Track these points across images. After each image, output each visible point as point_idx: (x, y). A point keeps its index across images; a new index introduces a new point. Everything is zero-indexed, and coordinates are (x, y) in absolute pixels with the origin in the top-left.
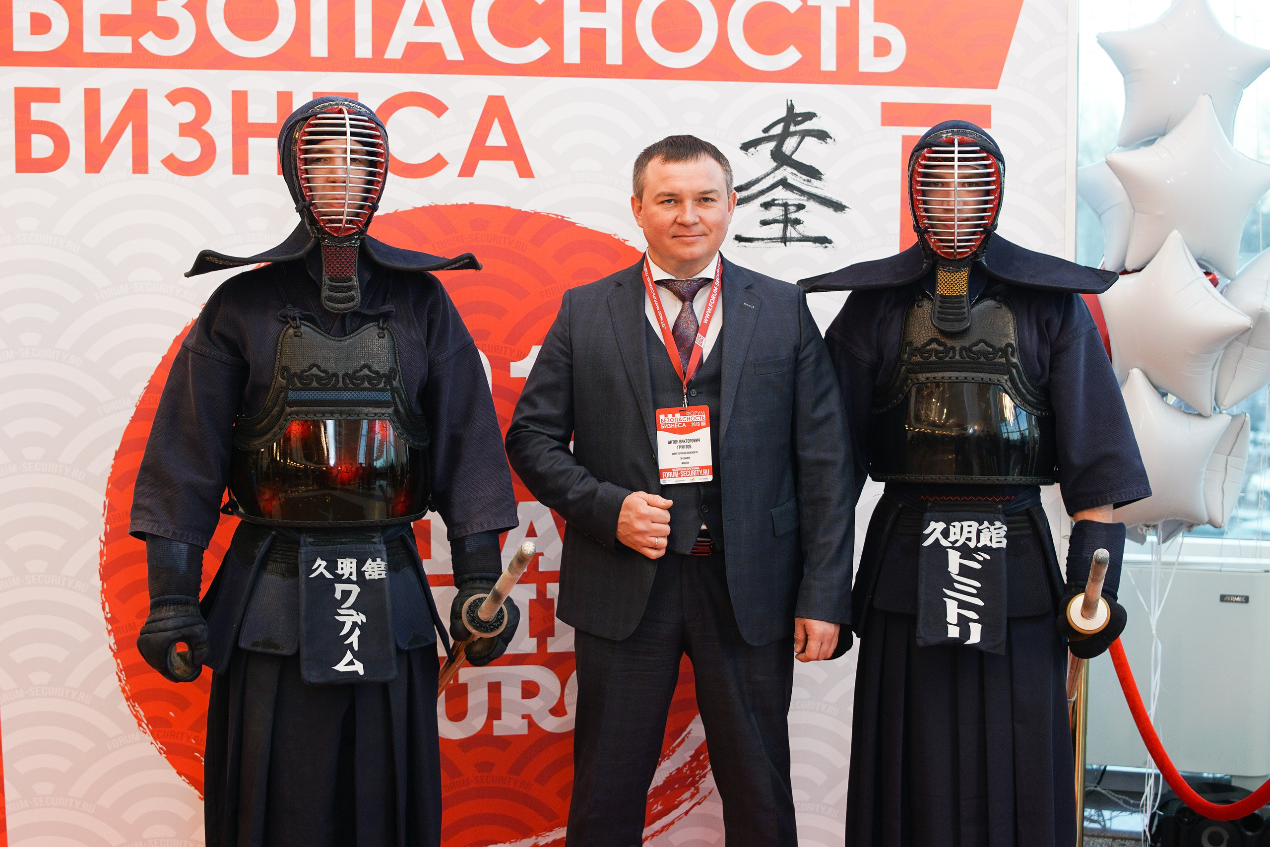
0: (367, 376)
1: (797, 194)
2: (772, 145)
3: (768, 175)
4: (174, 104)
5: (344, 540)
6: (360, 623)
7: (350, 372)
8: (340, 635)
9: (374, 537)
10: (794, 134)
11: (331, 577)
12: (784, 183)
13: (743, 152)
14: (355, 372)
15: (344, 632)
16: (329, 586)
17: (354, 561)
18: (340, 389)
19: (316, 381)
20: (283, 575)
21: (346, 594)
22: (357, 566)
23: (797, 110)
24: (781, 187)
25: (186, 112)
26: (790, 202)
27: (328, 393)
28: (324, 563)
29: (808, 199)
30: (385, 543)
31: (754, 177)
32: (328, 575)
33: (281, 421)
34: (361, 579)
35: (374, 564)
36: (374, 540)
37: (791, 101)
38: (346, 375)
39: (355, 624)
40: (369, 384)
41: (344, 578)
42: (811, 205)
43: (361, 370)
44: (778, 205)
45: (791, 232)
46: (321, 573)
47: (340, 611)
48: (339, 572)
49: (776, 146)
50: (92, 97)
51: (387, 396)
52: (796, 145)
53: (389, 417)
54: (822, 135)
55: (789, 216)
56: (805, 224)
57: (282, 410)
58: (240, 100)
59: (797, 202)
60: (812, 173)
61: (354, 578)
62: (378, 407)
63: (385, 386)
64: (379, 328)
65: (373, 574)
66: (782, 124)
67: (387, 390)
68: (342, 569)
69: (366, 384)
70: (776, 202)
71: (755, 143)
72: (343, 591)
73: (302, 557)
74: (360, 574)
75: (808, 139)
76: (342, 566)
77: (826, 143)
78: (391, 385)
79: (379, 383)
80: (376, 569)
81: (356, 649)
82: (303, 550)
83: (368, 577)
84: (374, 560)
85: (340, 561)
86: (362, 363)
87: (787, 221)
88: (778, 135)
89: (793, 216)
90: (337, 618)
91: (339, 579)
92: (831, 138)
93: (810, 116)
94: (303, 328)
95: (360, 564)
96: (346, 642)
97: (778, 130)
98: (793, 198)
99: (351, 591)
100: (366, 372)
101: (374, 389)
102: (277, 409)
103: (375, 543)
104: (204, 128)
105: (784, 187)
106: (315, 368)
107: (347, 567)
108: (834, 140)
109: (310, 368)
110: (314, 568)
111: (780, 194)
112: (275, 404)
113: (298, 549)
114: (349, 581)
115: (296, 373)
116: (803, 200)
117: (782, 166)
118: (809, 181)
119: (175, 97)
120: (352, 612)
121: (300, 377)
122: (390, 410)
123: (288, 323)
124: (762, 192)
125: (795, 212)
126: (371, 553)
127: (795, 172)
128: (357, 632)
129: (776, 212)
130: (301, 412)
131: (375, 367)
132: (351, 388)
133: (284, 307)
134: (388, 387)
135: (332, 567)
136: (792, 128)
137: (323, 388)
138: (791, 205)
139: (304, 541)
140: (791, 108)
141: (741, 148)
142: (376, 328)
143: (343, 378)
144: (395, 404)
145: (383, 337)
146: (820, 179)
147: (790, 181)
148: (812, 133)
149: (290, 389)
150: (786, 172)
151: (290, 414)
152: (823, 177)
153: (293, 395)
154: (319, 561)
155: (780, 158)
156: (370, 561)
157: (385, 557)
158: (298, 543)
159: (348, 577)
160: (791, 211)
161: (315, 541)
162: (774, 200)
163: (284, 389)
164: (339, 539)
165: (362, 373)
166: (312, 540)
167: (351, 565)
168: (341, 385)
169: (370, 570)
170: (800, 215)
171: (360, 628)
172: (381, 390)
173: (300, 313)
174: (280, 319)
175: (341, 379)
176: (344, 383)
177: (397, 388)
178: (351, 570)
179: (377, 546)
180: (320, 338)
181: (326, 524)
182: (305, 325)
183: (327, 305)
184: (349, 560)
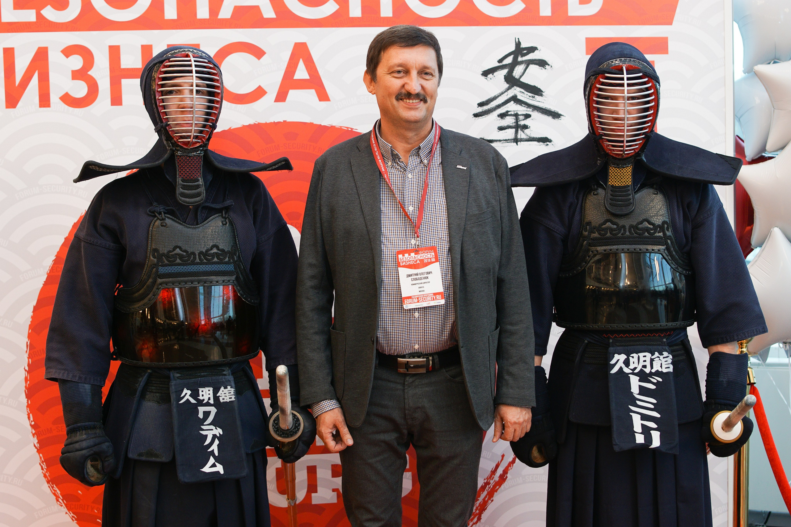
0: (216, 253)
1: (524, 107)
2: (505, 71)
3: (502, 93)
4: (67, 57)
5: (202, 374)
6: (218, 435)
7: (204, 251)
8: (204, 445)
10: (521, 63)
11: (195, 402)
12: (514, 99)
13: (483, 77)
14: (207, 251)
15: (207, 443)
16: (194, 409)
17: (211, 389)
18: (198, 264)
19: (179, 259)
20: (158, 402)
21: (207, 414)
22: (213, 392)
23: (523, 45)
24: (512, 102)
25: (76, 62)
26: (520, 113)
27: (188, 267)
28: (189, 392)
29: (533, 110)
30: (232, 374)
31: (492, 95)
32: (193, 401)
33: (155, 289)
34: (217, 402)
35: (226, 391)
36: (224, 373)
37: (518, 39)
38: (201, 253)
39: (215, 437)
40: (218, 259)
41: (204, 402)
42: (535, 115)
43: (211, 249)
44: (511, 115)
45: (521, 135)
46: (188, 399)
47: (203, 427)
48: (201, 398)
49: (508, 72)
50: (9, 54)
51: (231, 267)
52: (523, 71)
53: (234, 282)
54: (542, 63)
55: (519, 123)
56: (531, 128)
57: (155, 282)
58: (114, 52)
59: (524, 113)
60: (536, 91)
61: (212, 402)
62: (225, 276)
63: (229, 260)
64: (223, 217)
66: (512, 56)
67: (231, 263)
68: (203, 395)
69: (216, 259)
70: (509, 113)
71: (492, 71)
72: (204, 412)
73: (173, 388)
74: (216, 398)
75: (532, 67)
76: (203, 393)
77: (545, 69)
78: (233, 259)
79: (225, 258)
80: (227, 394)
81: (217, 454)
82: (173, 383)
83: (222, 401)
84: (226, 388)
85: (201, 390)
86: (212, 244)
87: (518, 127)
88: (509, 64)
89: (522, 123)
90: (201, 432)
91: (201, 403)
92: (549, 65)
93: (532, 49)
94: (167, 220)
95: (216, 391)
96: (209, 450)
97: (509, 60)
98: (522, 110)
99: (210, 412)
100: (215, 250)
101: (221, 262)
102: (150, 280)
103: (225, 375)
104: (89, 73)
105: (515, 102)
106: (178, 249)
107: (206, 394)
108: (551, 66)
109: (174, 250)
110: (181, 396)
111: (512, 107)
112: (149, 277)
113: (169, 382)
114: (208, 404)
115: (164, 253)
116: (529, 111)
117: (513, 86)
118: (533, 97)
119: (68, 51)
120: (212, 427)
121: (167, 256)
122: (233, 278)
123: (156, 216)
124: (499, 106)
125: (523, 120)
126: (223, 382)
127: (523, 90)
128: (217, 442)
129: (510, 121)
130: (169, 282)
131: (221, 247)
132: (205, 262)
133: (153, 205)
134: (231, 261)
135: (195, 395)
136: (520, 59)
137: (185, 263)
138: (520, 115)
139: (173, 376)
140: (518, 44)
141: (483, 75)
142: (220, 217)
143: (199, 256)
144: (238, 273)
145: (226, 224)
146: (542, 95)
147: (519, 97)
148: (535, 62)
149: (160, 266)
150: (516, 91)
151: (161, 284)
152: (543, 94)
153: (162, 270)
155: (511, 81)
156: (222, 388)
157: (233, 385)
158: (168, 378)
159: (208, 402)
160: (520, 119)
161: (180, 376)
163: (156, 265)
164: (199, 373)
165: (212, 252)
166: (179, 375)
167: (209, 392)
168: (197, 260)
169: (223, 395)
170: (527, 122)
171: (219, 439)
172: (226, 263)
173: (164, 208)
174: (150, 213)
175: (197, 256)
176: (200, 259)
177: (237, 261)
178: (209, 396)
179: (227, 377)
180: (180, 227)
181: (191, 364)
182: (168, 218)
183: (180, 200)
184: (207, 389)
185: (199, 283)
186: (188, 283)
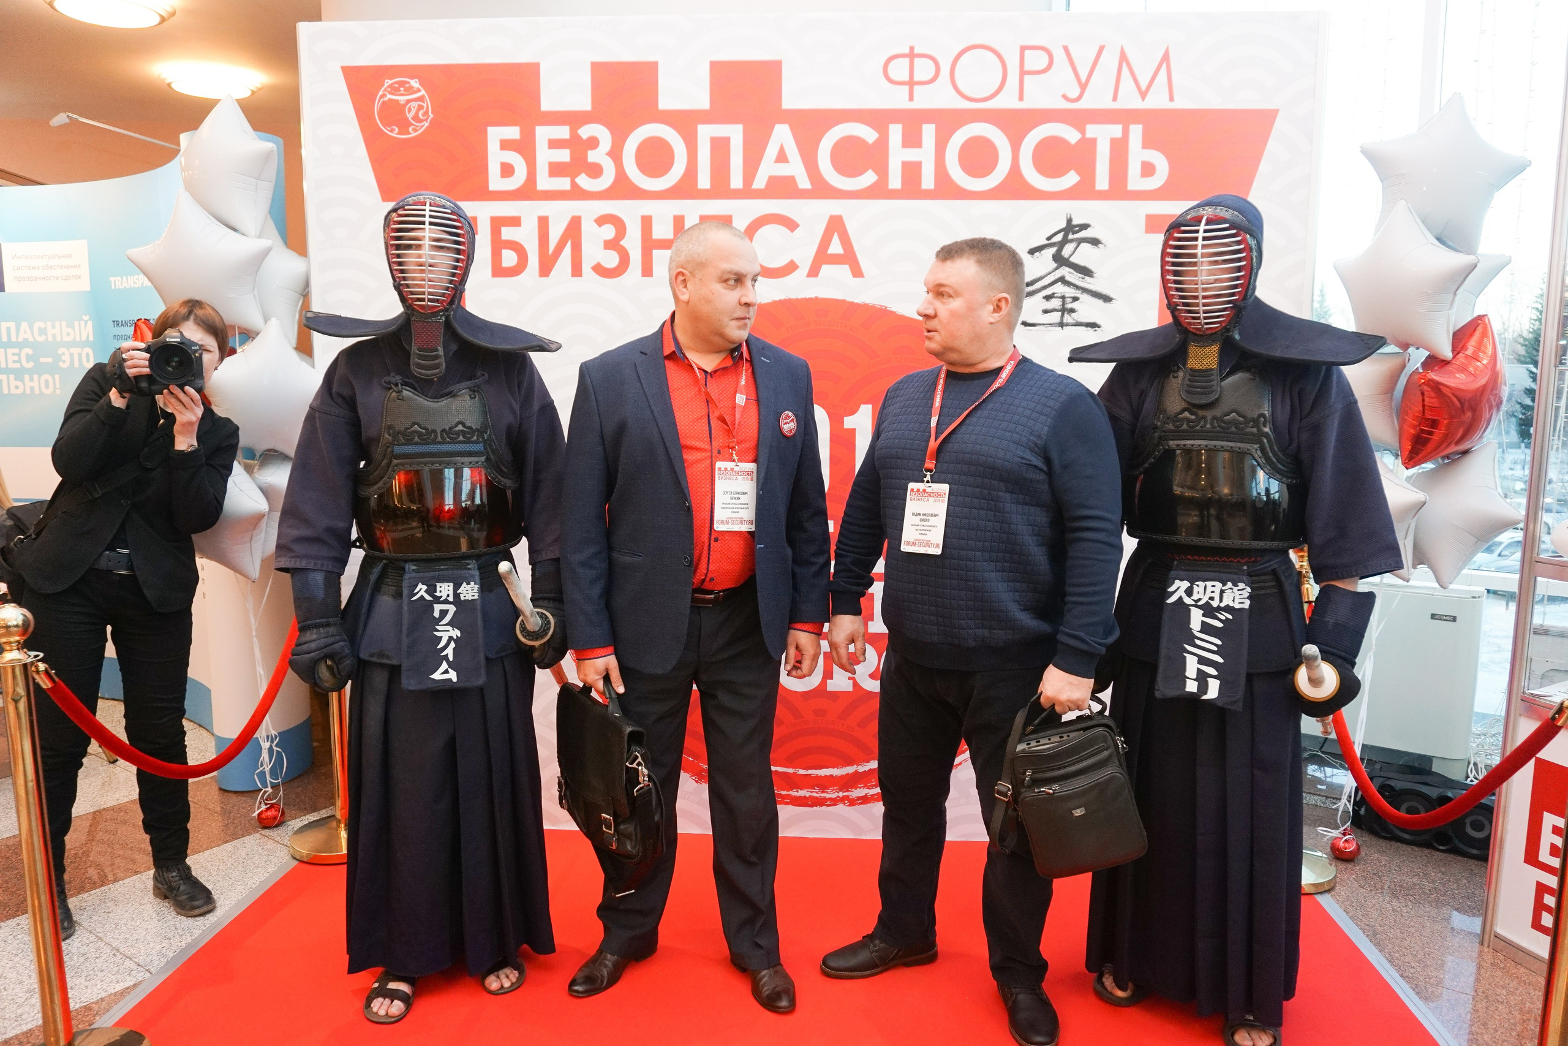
0: (462, 431)
1: (1073, 289)
2: (1054, 250)
3: (1049, 273)
4: (600, 226)
5: (442, 567)
6: (455, 638)
7: (447, 428)
8: (438, 647)
9: (469, 564)
10: (1072, 241)
11: (430, 599)
12: (1062, 280)
13: (1030, 256)
14: (451, 429)
15: (441, 645)
16: (429, 606)
17: (451, 585)
18: (440, 443)
19: (418, 437)
20: (395, 597)
21: (444, 613)
22: (453, 589)
23: (1075, 222)
24: (1060, 283)
25: (609, 231)
26: (1067, 295)
27: (428, 446)
28: (425, 587)
29: (1081, 293)
30: (479, 570)
31: (1038, 275)
32: (428, 598)
33: (390, 470)
34: (457, 600)
35: (468, 587)
36: (469, 567)
37: (1070, 214)
38: (443, 431)
39: (451, 639)
40: (464, 437)
41: (442, 599)
42: (1084, 297)
43: (456, 426)
44: (1057, 297)
45: (1068, 319)
46: (422, 596)
47: (437, 627)
48: (438, 594)
49: (1057, 251)
50: (543, 223)
51: (480, 447)
52: (1074, 250)
53: (482, 464)
54: (1096, 243)
55: (1066, 306)
56: (1079, 312)
57: (390, 462)
58: (647, 222)
59: (1073, 296)
60: (1086, 272)
61: (451, 599)
62: (472, 457)
63: (477, 439)
64: (470, 389)
65: (467, 595)
66: (1062, 233)
67: (480, 442)
68: (440, 592)
69: (461, 438)
70: (1056, 295)
71: (1040, 249)
72: (441, 611)
73: (405, 583)
74: (456, 595)
75: (1083, 245)
76: (441, 589)
77: (1100, 248)
78: (483, 438)
79: (472, 437)
80: (470, 591)
81: (451, 659)
82: (407, 576)
83: (462, 598)
84: (468, 584)
85: (438, 585)
86: (457, 420)
87: (1064, 310)
88: (1058, 242)
89: (1069, 306)
90: (435, 633)
91: (438, 600)
92: (1103, 244)
93: (1085, 227)
94: (405, 392)
95: (457, 586)
96: (442, 654)
97: (1059, 238)
98: (1070, 292)
99: (447, 611)
100: (460, 427)
101: (468, 441)
102: (386, 461)
103: (470, 569)
104: (621, 243)
105: (1063, 284)
106: (416, 426)
107: (445, 590)
108: (1104, 246)
109: (412, 426)
110: (415, 592)
111: (1059, 289)
112: (384, 456)
113: (403, 575)
114: (446, 602)
115: (400, 430)
116: (1078, 294)
117: (1061, 266)
118: (1083, 278)
119: (601, 221)
120: (449, 628)
121: (405, 433)
122: (483, 459)
123: (391, 388)
124: (1045, 288)
125: (1071, 303)
126: (467, 577)
127: (1072, 271)
128: (453, 645)
129: (1056, 303)
130: (407, 463)
131: (468, 424)
132: (449, 441)
133: (389, 375)
134: (481, 440)
135: (431, 590)
136: (1071, 236)
137: (424, 441)
138: (1068, 298)
139: (408, 568)
140: (1069, 221)
141: (1029, 253)
143: (442, 435)
144: (488, 453)
145: (475, 397)
146: (1092, 277)
147: (1068, 278)
148: (1087, 240)
149: (398, 445)
150: (1065, 271)
151: (396, 465)
152: (1095, 275)
153: (398, 450)
154: (420, 586)
155: (1060, 260)
156: (464, 584)
157: (478, 581)
158: (403, 569)
159: (446, 599)
160: (1067, 302)
161: (417, 569)
162: (1054, 294)
163: (391, 445)
164: (439, 566)
165: (457, 429)
166: (415, 568)
167: (449, 588)
168: (439, 439)
169: (465, 592)
170: (1074, 305)
171: (455, 641)
172: (474, 442)
173: (402, 379)
174: (385, 384)
175: (439, 435)
176: (442, 437)
177: (487, 440)
178: (448, 592)
179: (472, 572)
180: (420, 400)
181: (433, 555)
182: (406, 390)
183: (415, 371)
184: (446, 584)
185: (440, 465)
186: (427, 465)
